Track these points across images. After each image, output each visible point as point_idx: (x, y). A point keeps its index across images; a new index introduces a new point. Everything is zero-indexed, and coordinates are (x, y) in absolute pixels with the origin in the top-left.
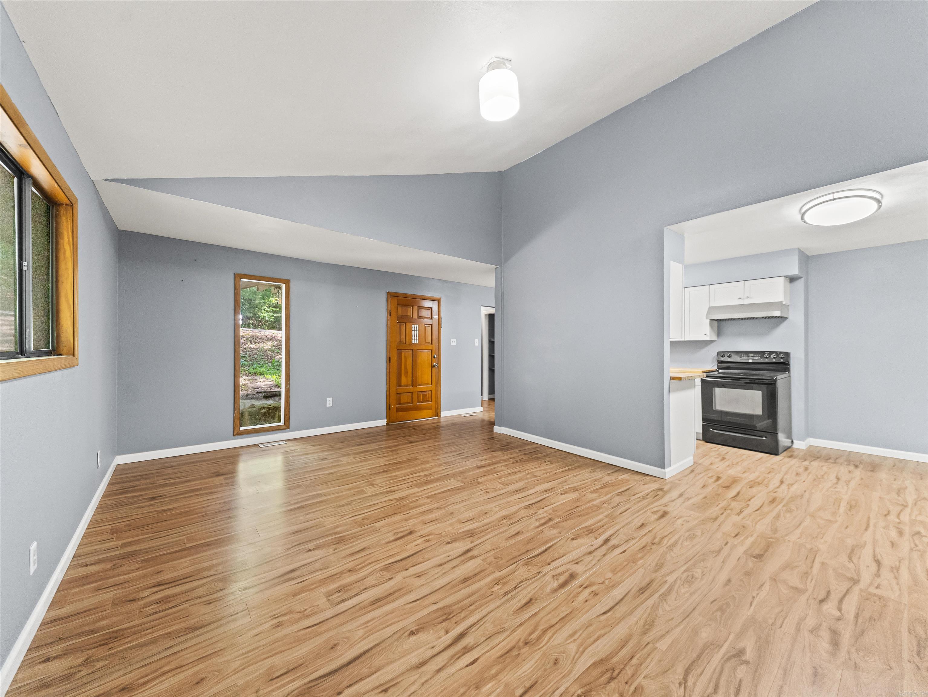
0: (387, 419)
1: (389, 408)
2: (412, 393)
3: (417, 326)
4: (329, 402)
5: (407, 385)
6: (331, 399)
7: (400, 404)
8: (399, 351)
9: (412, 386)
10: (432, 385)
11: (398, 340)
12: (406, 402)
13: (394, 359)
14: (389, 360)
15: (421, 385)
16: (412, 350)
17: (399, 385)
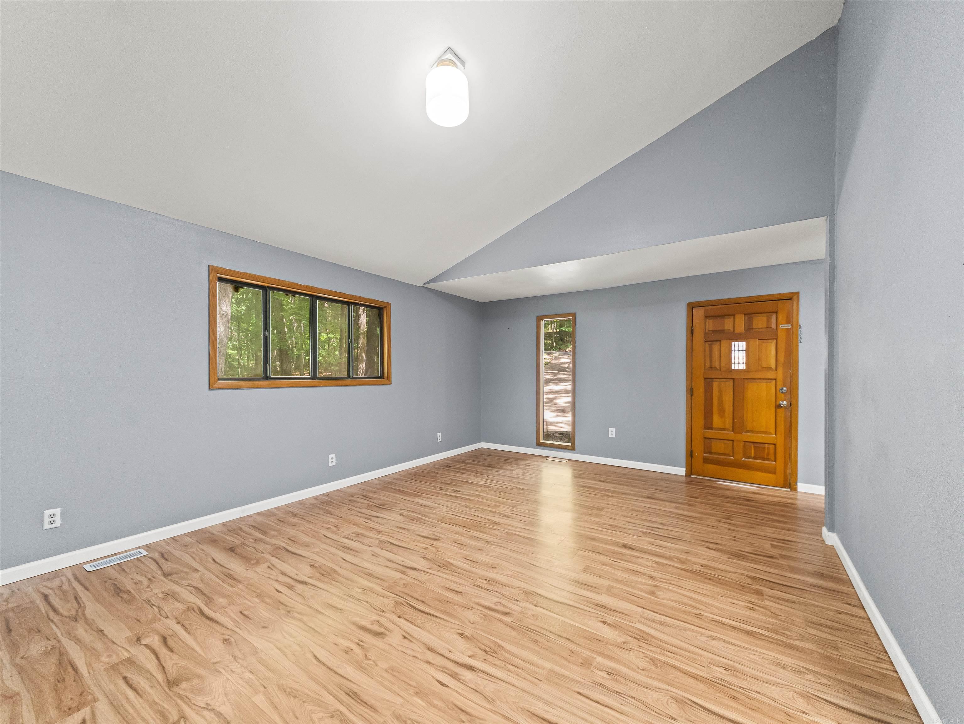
0: (686, 468)
1: (690, 454)
2: (733, 441)
3: (744, 343)
4: (612, 432)
5: (724, 429)
6: (614, 430)
7: (710, 453)
8: (709, 382)
9: (733, 431)
10: (776, 434)
11: (708, 365)
12: (722, 452)
13: (700, 391)
14: (691, 391)
15: (752, 431)
16: (733, 379)
17: (708, 426)
